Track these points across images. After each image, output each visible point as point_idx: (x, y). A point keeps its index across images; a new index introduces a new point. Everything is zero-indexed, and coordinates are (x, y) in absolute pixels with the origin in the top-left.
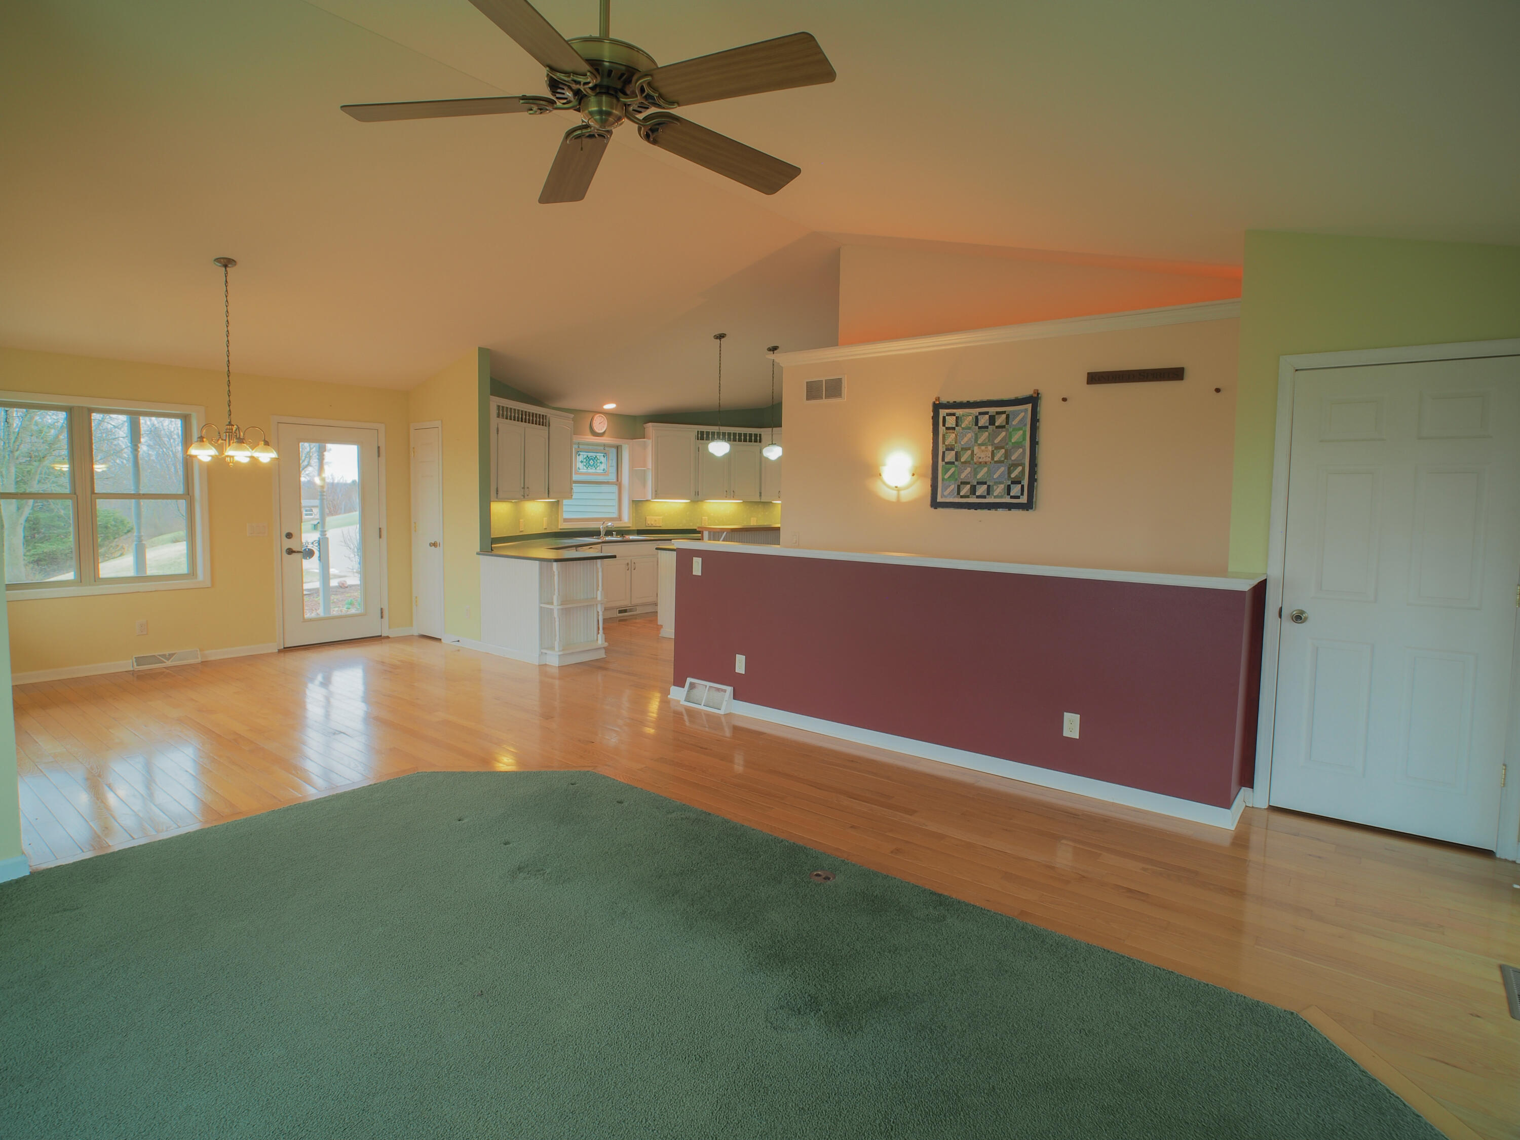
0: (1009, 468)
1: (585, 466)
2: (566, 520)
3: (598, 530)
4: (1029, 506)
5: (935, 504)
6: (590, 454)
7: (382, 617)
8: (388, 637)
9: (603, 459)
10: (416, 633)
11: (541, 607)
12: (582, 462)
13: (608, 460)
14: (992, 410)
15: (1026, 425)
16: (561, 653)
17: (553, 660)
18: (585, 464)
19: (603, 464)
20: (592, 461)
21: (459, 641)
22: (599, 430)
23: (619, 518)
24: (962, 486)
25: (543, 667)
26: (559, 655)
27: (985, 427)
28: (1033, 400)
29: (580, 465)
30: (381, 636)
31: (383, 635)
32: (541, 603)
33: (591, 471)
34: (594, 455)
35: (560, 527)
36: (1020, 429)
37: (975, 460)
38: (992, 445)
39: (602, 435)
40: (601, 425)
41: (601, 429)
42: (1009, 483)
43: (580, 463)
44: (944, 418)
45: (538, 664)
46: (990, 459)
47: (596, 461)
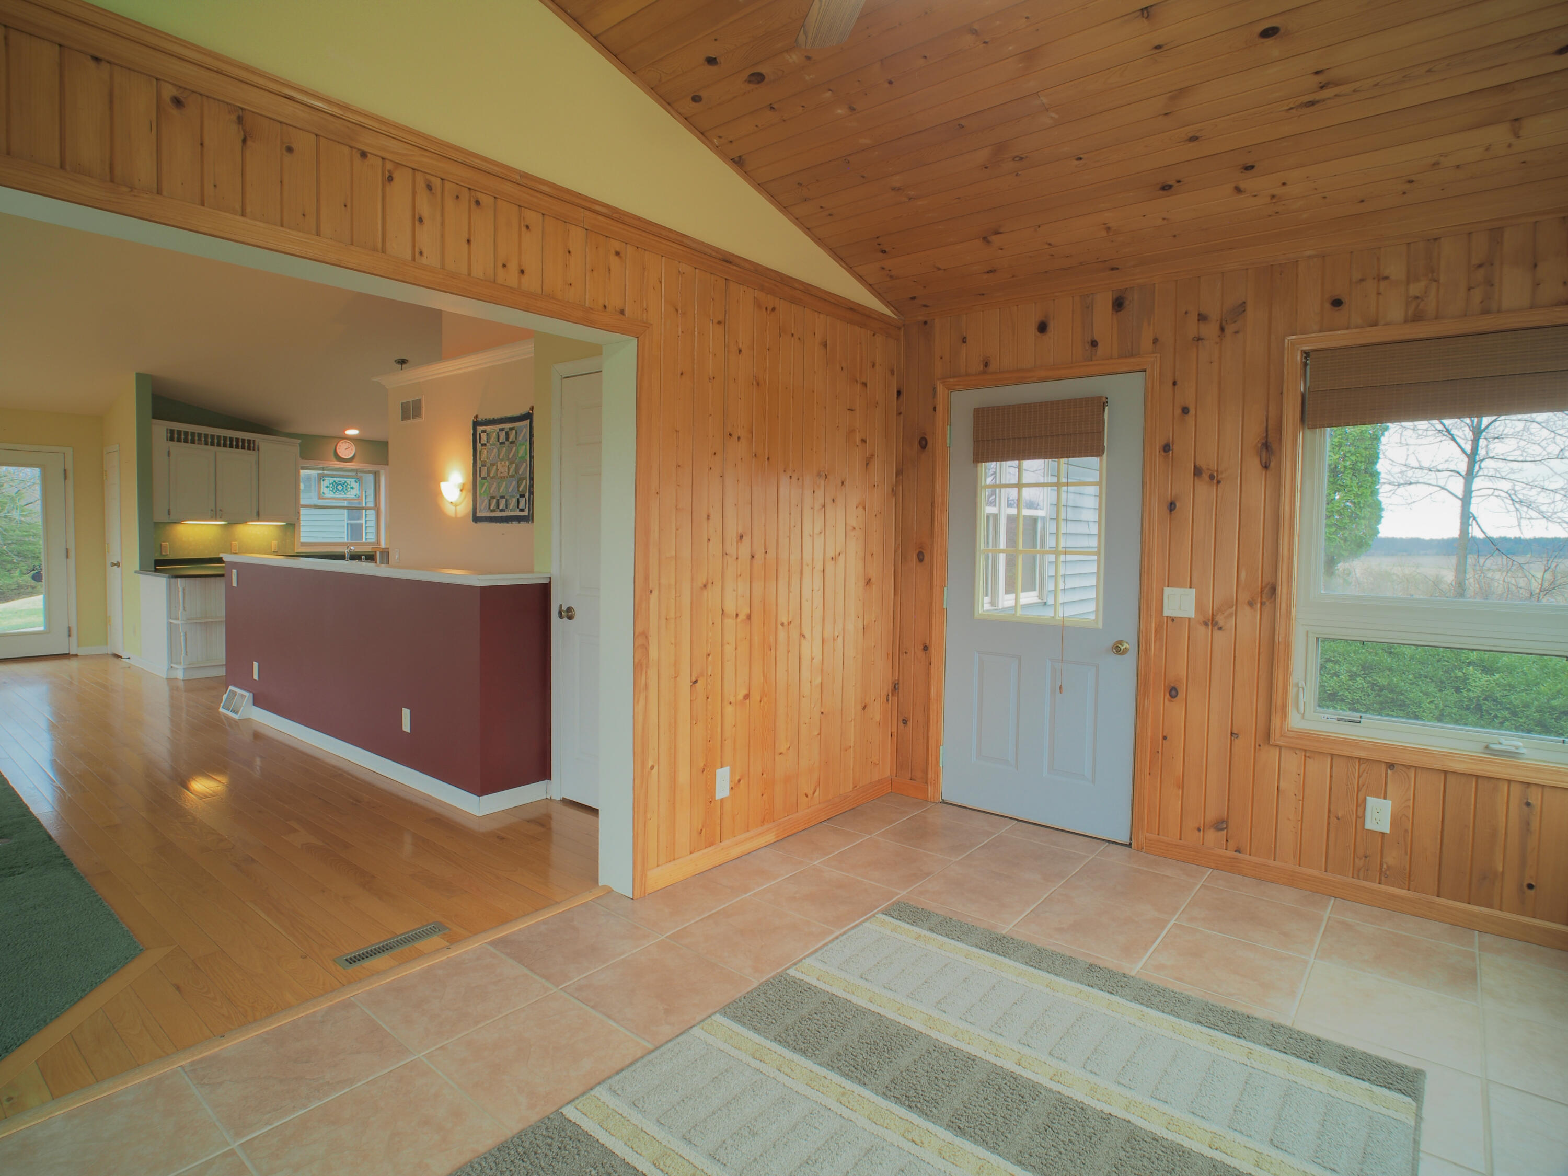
0: (518, 482)
1: (332, 491)
2: (303, 544)
3: (343, 554)
4: (528, 519)
5: (476, 519)
6: (337, 480)
7: (70, 635)
8: (76, 655)
9: (354, 484)
10: (109, 653)
11: (171, 623)
12: (327, 487)
13: (361, 485)
14: (507, 426)
15: (526, 440)
16: (185, 667)
17: (180, 674)
18: (331, 489)
19: (355, 490)
20: (340, 486)
21: (129, 658)
22: (345, 456)
23: (378, 543)
24: (492, 500)
25: (171, 681)
26: (184, 669)
27: (503, 443)
28: (528, 416)
29: (326, 491)
30: (69, 654)
31: (71, 653)
32: (171, 618)
33: (337, 495)
34: (343, 480)
35: (296, 551)
36: (523, 445)
37: (499, 475)
38: (508, 460)
39: (350, 460)
40: (346, 450)
41: (349, 455)
42: (518, 496)
43: (325, 488)
44: (480, 434)
45: (165, 677)
46: (506, 474)
47: (346, 486)
